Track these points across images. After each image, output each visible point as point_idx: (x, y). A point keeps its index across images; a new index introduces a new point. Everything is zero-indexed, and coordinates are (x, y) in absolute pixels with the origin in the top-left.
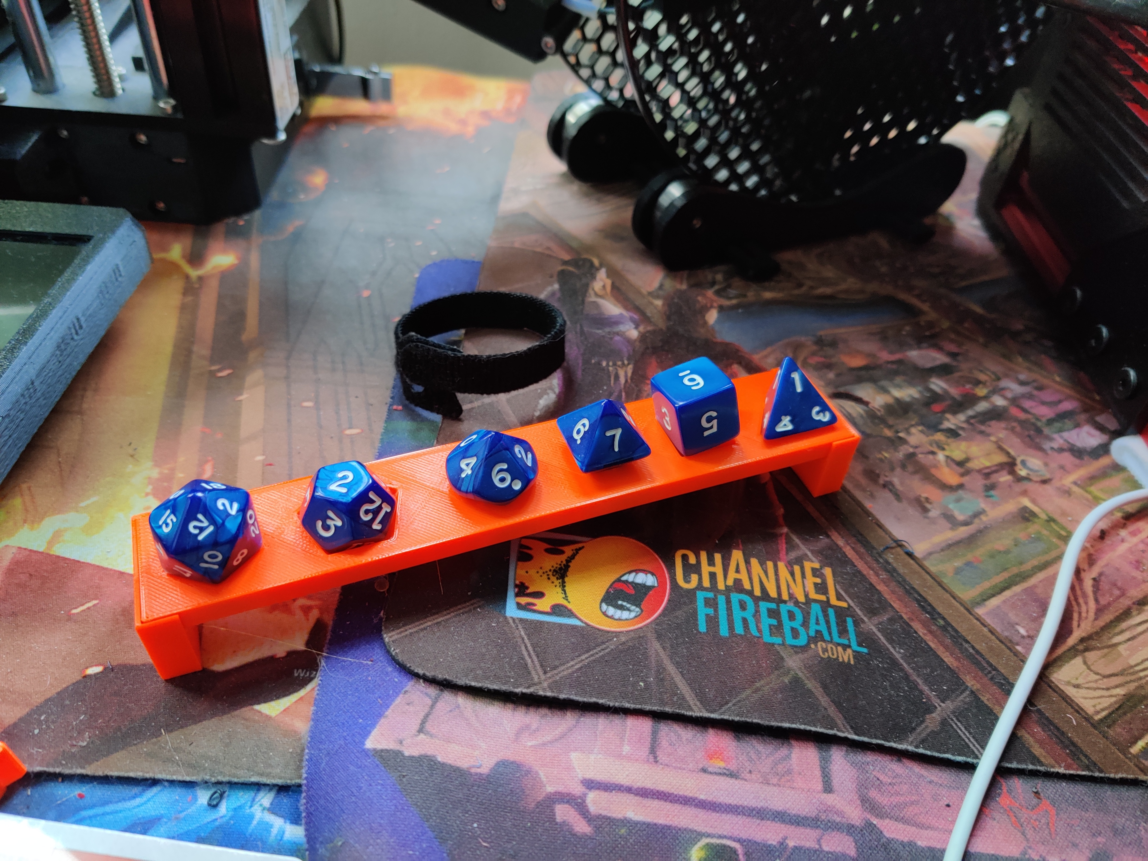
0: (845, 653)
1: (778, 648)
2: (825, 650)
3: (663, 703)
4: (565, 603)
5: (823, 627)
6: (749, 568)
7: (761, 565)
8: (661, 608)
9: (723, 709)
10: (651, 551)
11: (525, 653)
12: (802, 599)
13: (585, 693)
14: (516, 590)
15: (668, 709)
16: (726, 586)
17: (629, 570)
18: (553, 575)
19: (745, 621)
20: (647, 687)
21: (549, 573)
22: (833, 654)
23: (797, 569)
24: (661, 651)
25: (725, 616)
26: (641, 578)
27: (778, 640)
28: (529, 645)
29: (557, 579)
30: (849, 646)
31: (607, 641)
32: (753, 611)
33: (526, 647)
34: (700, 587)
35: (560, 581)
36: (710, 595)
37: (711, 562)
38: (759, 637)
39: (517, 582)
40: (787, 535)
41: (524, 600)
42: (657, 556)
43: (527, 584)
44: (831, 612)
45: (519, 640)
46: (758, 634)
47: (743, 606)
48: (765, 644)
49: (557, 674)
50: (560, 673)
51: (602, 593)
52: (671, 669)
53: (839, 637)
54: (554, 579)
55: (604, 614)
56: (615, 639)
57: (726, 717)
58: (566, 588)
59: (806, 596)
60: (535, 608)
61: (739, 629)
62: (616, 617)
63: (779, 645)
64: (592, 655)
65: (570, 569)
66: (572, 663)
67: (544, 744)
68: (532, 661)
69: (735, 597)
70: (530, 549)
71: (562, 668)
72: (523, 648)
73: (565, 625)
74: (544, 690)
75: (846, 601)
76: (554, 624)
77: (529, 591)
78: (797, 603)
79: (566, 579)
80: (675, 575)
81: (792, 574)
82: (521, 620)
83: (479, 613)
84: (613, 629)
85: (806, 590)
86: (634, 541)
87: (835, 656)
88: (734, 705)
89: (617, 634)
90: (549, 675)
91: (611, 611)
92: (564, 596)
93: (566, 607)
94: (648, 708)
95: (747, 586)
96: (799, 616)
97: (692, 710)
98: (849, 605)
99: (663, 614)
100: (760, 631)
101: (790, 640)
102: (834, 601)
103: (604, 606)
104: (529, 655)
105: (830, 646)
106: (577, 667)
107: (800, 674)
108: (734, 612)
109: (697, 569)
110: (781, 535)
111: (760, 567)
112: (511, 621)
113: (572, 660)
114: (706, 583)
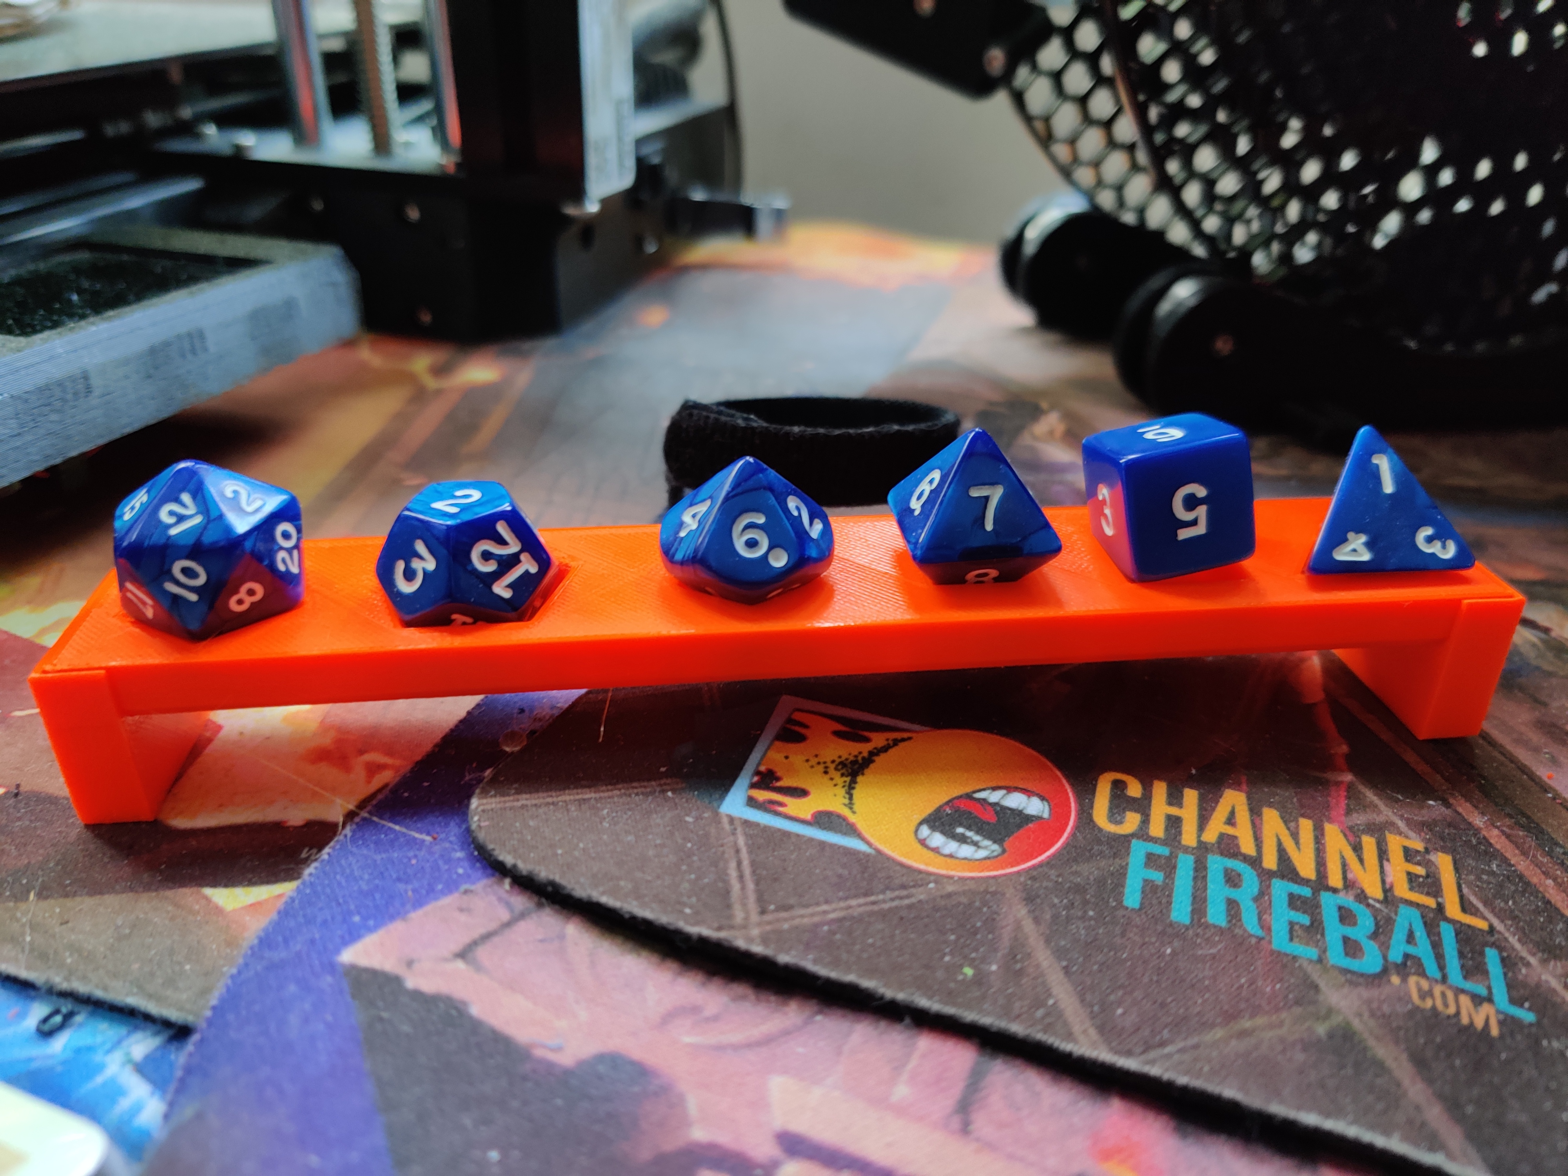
0: (1477, 1012)
1: (1309, 969)
2: (1423, 995)
3: (1007, 1012)
4: (846, 812)
5: (1423, 949)
6: (1257, 822)
7: (1286, 822)
8: (1048, 853)
9: (1152, 1054)
10: (1049, 764)
11: (733, 873)
12: (1375, 892)
13: (836, 963)
14: (756, 779)
15: (1017, 1028)
16: (1200, 842)
17: (994, 784)
18: (836, 769)
19: (1232, 906)
20: (979, 980)
21: (829, 764)
22: (1446, 1005)
23: (1369, 843)
24: (1028, 926)
25: (1189, 891)
26: (1015, 801)
27: (1306, 952)
28: (746, 863)
29: (842, 775)
30: (1490, 999)
31: (914, 886)
32: (1255, 891)
33: (739, 864)
34: (1142, 834)
35: (848, 779)
36: (1164, 851)
37: (1175, 798)
38: (1260, 939)
39: (763, 768)
40: (1350, 787)
41: (762, 795)
42: (1059, 773)
43: (779, 774)
44: (1447, 932)
45: (730, 853)
46: (1260, 933)
47: (1232, 879)
48: (1278, 955)
49: (786, 920)
50: (793, 918)
51: (930, 810)
52: (1043, 957)
53: (1465, 978)
54: (837, 776)
55: (923, 842)
56: (932, 885)
57: (1154, 1071)
58: (855, 792)
59: (1387, 890)
60: (781, 809)
61: (1217, 915)
62: (946, 851)
63: (1311, 961)
64: (874, 903)
65: (872, 766)
66: (825, 907)
67: (720, 1048)
68: (743, 888)
69: (1216, 864)
70: (806, 727)
71: (802, 911)
72: (733, 865)
73: (832, 846)
74: (751, 940)
75: (1485, 918)
76: (811, 840)
77: (779, 784)
78: (1362, 897)
79: (860, 779)
80: (1092, 807)
81: (1357, 848)
82: (746, 823)
83: (667, 799)
84: (931, 869)
85: (1389, 880)
86: (1017, 744)
87: (1452, 1010)
88: (1181, 1051)
89: (938, 879)
90: (768, 917)
91: (937, 840)
92: (847, 801)
93: (845, 819)
94: (969, 1016)
95: (1248, 847)
96: (1366, 922)
97: (1075, 1041)
98: (1491, 927)
99: (1048, 863)
100: (1266, 928)
101: (1336, 956)
102: (1453, 910)
103: (925, 831)
104: (741, 877)
105: (1438, 990)
106: (832, 916)
107: (1356, 1024)
108: (1211, 886)
109: (1143, 806)
110: (1338, 784)
111: (1282, 825)
112: (725, 820)
113: (827, 902)
114: (1157, 828)
